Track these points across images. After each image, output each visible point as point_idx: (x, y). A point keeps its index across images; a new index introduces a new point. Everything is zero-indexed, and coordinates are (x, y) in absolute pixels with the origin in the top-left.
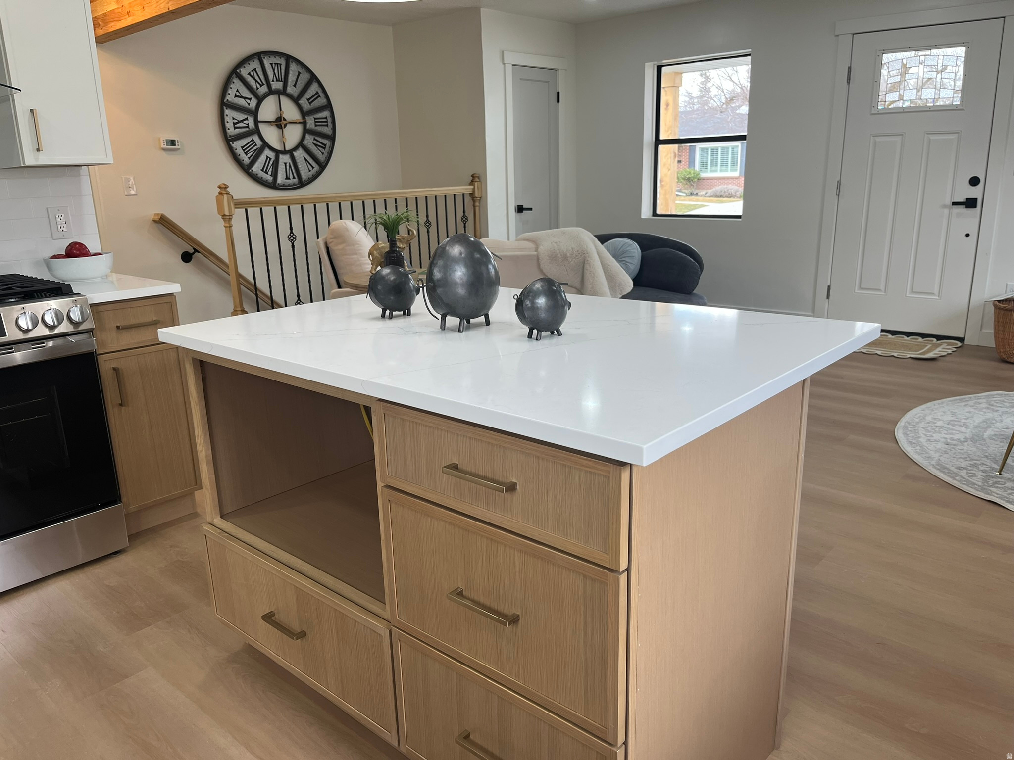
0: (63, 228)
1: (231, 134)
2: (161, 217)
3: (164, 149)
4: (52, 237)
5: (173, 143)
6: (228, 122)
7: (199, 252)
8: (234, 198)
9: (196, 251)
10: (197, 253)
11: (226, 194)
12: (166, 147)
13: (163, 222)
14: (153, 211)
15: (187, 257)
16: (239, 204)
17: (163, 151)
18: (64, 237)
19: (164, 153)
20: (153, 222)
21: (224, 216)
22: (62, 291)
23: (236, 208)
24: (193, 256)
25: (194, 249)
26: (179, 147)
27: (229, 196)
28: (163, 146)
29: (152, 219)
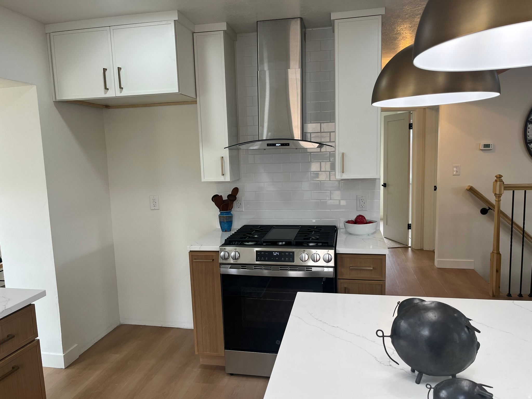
0: (362, 206)
1: (529, 139)
2: (470, 188)
3: (481, 150)
4: (357, 209)
5: (487, 146)
6: (529, 132)
7: (492, 210)
8: (504, 184)
9: (490, 209)
10: (490, 210)
11: (499, 181)
12: (483, 148)
13: (472, 190)
14: (467, 185)
15: (484, 212)
16: (508, 187)
17: (481, 151)
18: (362, 210)
19: (481, 152)
20: (466, 190)
21: (495, 194)
22: (328, 244)
23: (505, 190)
24: (488, 211)
25: (489, 207)
26: (492, 148)
27: (501, 182)
28: (481, 148)
29: (466, 188)
